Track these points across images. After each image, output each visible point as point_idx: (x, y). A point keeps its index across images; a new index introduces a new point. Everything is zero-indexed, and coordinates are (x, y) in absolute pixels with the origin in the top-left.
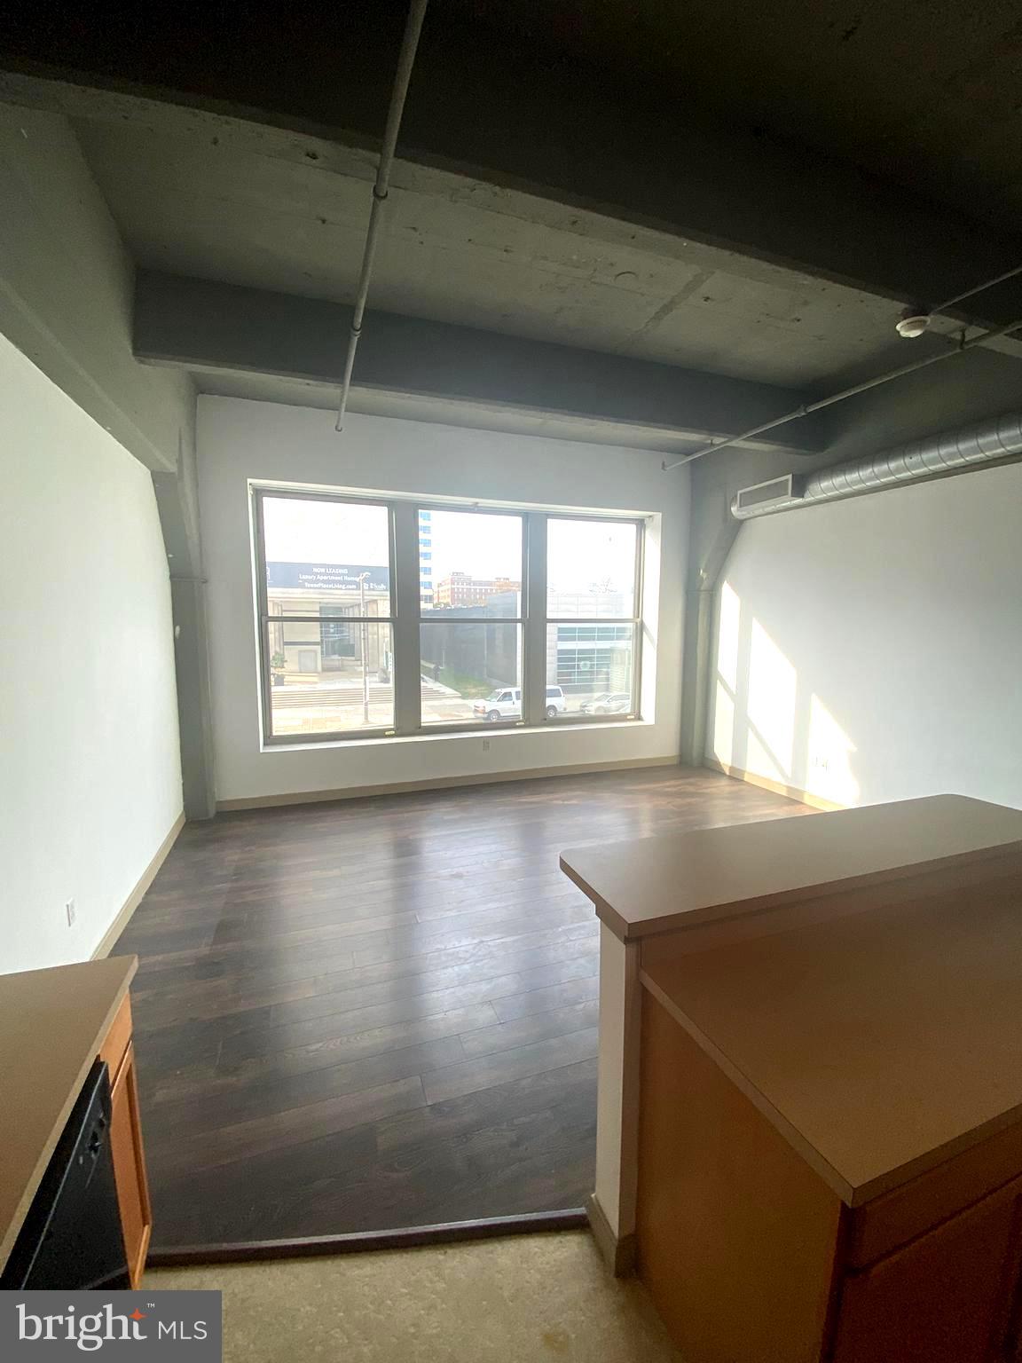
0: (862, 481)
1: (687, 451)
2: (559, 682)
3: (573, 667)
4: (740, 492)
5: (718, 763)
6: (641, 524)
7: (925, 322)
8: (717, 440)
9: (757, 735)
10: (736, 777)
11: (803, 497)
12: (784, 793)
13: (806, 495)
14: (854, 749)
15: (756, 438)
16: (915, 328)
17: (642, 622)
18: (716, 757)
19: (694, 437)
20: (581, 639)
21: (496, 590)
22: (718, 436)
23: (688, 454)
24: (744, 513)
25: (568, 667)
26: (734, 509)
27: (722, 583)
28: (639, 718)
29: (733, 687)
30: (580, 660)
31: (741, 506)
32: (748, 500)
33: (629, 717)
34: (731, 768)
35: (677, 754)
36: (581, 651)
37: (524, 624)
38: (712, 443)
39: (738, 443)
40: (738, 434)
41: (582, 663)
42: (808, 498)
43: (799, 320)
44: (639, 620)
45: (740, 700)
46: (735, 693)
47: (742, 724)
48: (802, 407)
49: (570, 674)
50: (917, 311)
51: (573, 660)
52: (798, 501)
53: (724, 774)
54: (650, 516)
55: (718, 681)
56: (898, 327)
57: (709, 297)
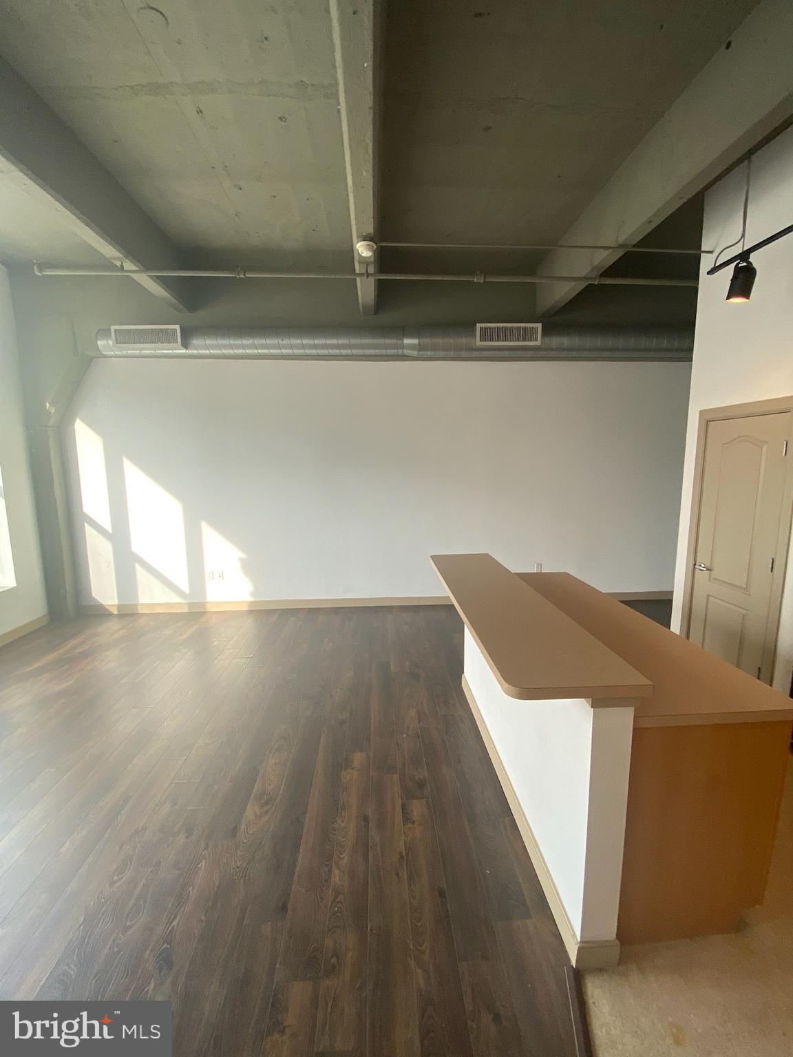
4: (114, 327)
5: (101, 607)
8: (129, 265)
10: (127, 614)
12: (185, 610)
13: (191, 347)
14: (243, 555)
16: (369, 250)
18: (97, 601)
22: (131, 261)
24: (112, 349)
27: (72, 422)
29: (106, 523)
31: (110, 342)
32: (123, 338)
34: (119, 607)
35: (47, 613)
38: (120, 267)
39: (141, 276)
42: (192, 351)
45: (119, 536)
47: (126, 562)
53: (110, 614)
55: (86, 525)
57: (203, 111)
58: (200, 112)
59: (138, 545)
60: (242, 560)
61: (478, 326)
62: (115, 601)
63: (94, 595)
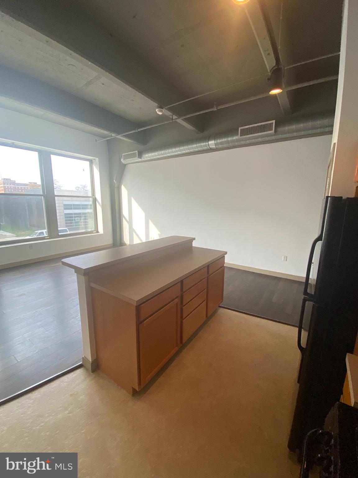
0: (156, 156)
1: (103, 137)
2: (66, 226)
3: (72, 220)
4: (123, 154)
6: (91, 162)
7: (162, 111)
9: (135, 233)
11: (141, 158)
13: (142, 158)
15: (125, 136)
16: (160, 112)
17: (95, 198)
19: (106, 132)
20: (74, 209)
21: (30, 188)
22: (113, 133)
23: (104, 138)
24: (125, 162)
25: (70, 220)
26: (122, 160)
27: (121, 186)
28: (98, 232)
29: (127, 218)
30: (75, 217)
31: (124, 159)
33: (94, 232)
35: (112, 243)
36: (75, 214)
37: (44, 197)
38: (111, 136)
39: (119, 137)
40: (119, 134)
41: (76, 218)
42: (143, 159)
43: (133, 101)
44: (94, 197)
45: (130, 223)
46: (128, 221)
47: (132, 230)
48: (136, 129)
49: (71, 223)
50: (161, 107)
51: (72, 217)
52: (140, 160)
54: (94, 159)
55: (123, 218)
56: (156, 110)
57: (104, 83)
58: (103, 84)
59: (134, 226)
60: (159, 234)
61: (240, 128)
62: (129, 243)
63: (124, 240)
